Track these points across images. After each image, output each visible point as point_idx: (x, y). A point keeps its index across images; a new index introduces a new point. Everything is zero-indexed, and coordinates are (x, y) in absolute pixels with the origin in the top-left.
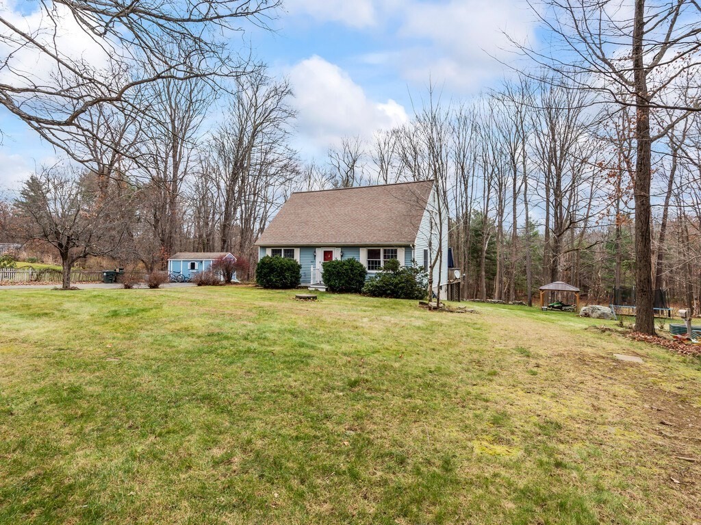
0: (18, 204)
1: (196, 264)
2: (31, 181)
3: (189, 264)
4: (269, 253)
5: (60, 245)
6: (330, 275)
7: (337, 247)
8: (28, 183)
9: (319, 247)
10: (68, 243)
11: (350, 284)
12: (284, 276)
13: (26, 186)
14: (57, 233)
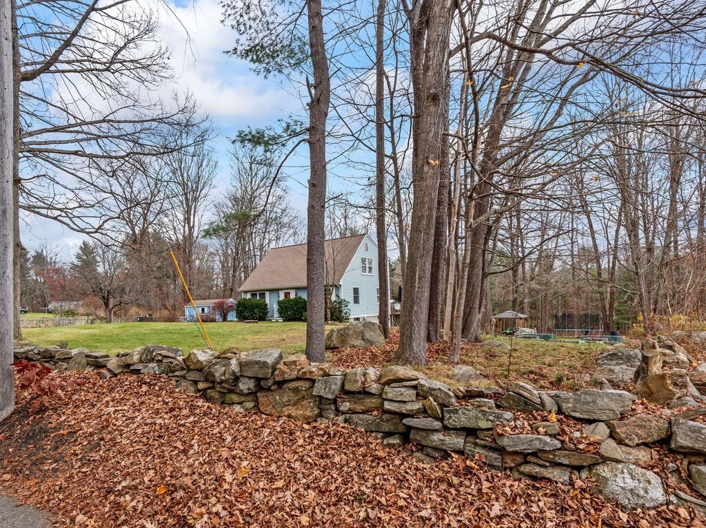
0: (74, 267)
1: (206, 309)
2: (83, 246)
3: (200, 309)
4: (249, 296)
5: (103, 297)
6: (282, 309)
7: (293, 289)
8: (81, 248)
9: (281, 289)
10: (108, 296)
11: (295, 315)
12: (254, 312)
13: (80, 252)
14: (101, 289)
